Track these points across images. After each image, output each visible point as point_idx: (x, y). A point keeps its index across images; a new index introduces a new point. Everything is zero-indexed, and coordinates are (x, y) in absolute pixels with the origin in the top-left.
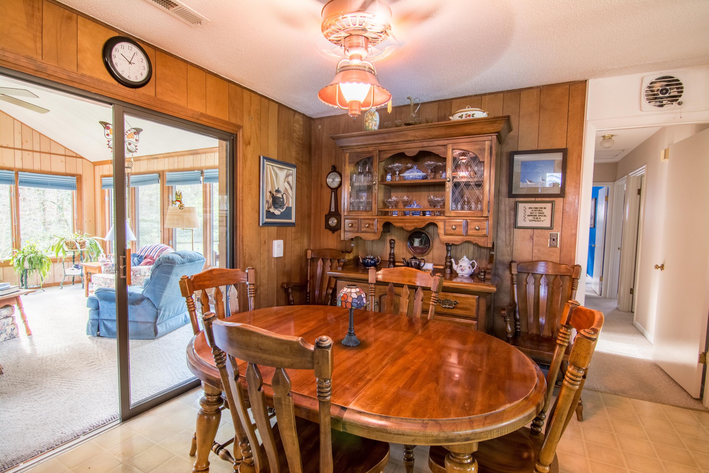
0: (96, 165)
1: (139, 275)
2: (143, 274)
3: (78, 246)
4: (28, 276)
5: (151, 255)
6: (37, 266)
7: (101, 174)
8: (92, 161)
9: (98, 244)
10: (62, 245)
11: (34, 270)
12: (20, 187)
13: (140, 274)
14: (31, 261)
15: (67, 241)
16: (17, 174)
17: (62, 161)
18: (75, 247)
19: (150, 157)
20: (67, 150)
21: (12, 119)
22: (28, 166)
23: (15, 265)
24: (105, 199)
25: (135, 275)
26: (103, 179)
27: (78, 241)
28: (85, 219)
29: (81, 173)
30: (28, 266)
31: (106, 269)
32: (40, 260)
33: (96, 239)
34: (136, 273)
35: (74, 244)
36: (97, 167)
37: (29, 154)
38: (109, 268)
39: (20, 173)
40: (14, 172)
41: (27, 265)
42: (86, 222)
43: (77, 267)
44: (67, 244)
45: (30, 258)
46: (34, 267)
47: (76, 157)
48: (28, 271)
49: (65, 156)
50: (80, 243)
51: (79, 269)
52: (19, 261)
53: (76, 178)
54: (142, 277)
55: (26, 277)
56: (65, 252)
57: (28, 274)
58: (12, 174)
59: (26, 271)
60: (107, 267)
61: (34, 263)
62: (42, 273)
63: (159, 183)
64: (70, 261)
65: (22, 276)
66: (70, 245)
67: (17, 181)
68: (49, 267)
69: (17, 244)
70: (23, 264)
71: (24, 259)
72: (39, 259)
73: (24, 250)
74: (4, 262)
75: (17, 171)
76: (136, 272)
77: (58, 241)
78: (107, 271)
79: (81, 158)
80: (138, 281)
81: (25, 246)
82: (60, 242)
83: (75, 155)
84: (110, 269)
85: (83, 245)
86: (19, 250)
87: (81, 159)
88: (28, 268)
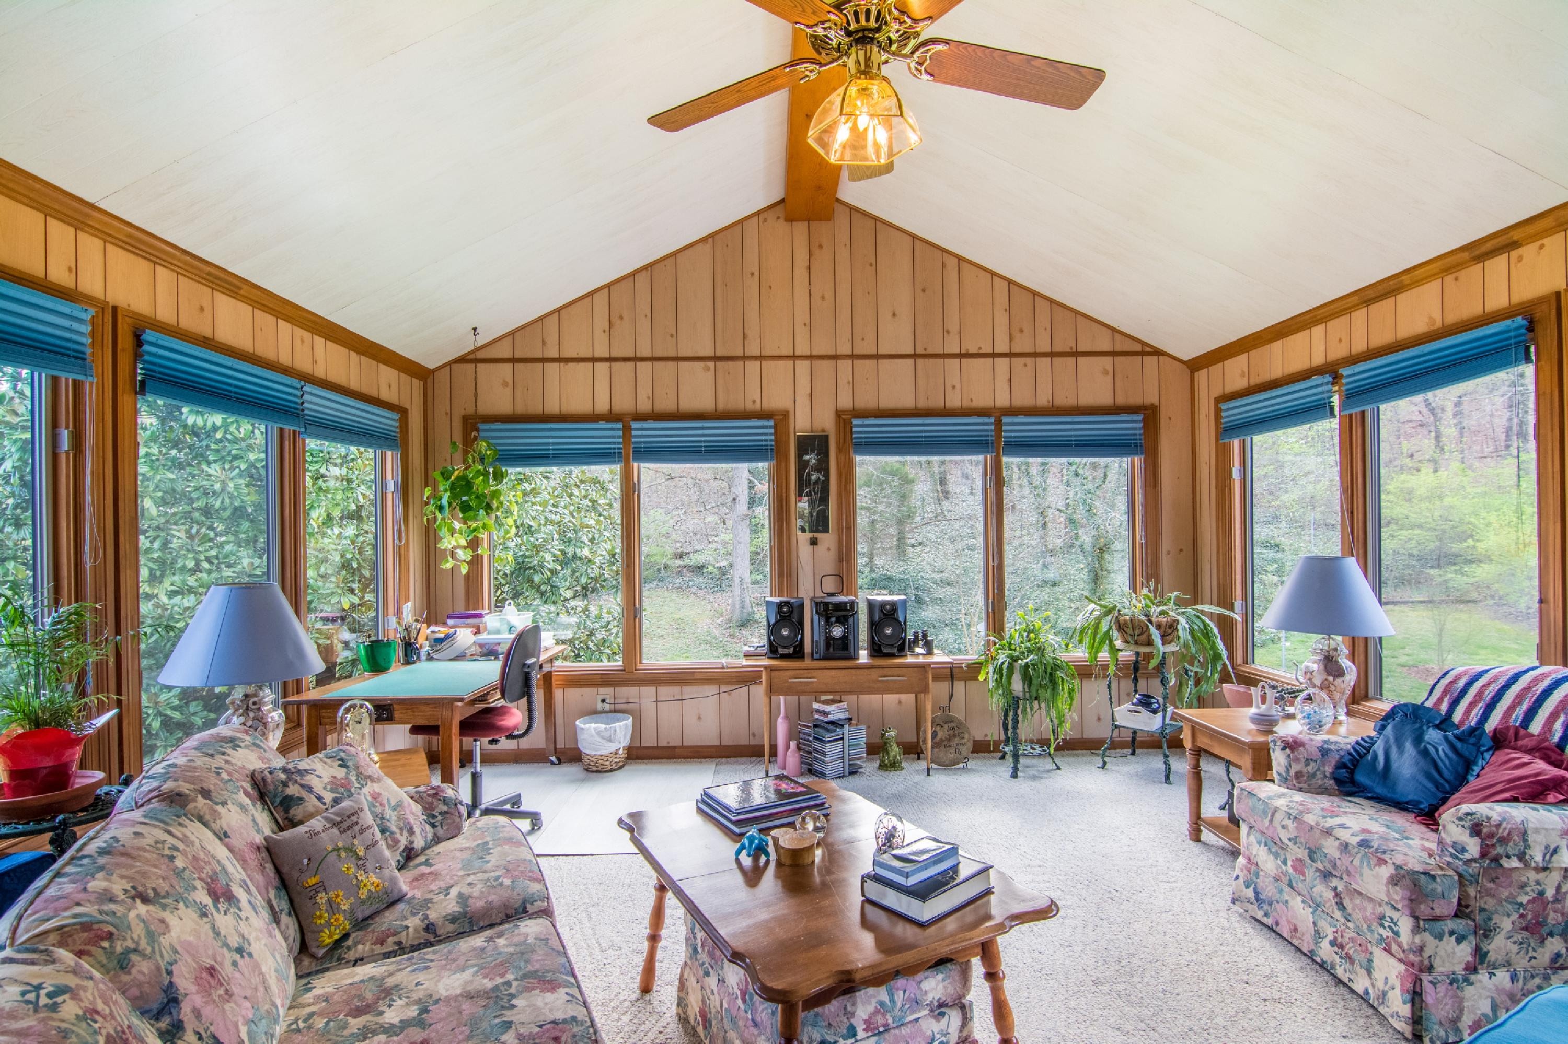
0: (1199, 369)
1: (1515, 863)
2: (1537, 856)
3: (1156, 635)
4: (1020, 718)
5: (1536, 727)
6: (1042, 692)
7: (1217, 392)
8: (1186, 358)
9: (1212, 625)
10: (1107, 633)
11: (1036, 703)
12: (1005, 459)
13: (1521, 857)
14: (1027, 678)
15: (1121, 619)
16: (998, 423)
17: (1106, 372)
18: (1144, 637)
19: (1466, 255)
20: (1117, 336)
21: (989, 275)
22: (1023, 399)
23: (992, 684)
24: (1231, 476)
25: (1496, 859)
26: (1224, 406)
27: (1154, 619)
28: (1166, 544)
29: (1155, 401)
30: (1021, 689)
31: (1296, 767)
32: (1051, 674)
33: (1202, 612)
34: (1499, 850)
35: (1144, 630)
36: (1202, 375)
37: (1025, 365)
38: (1307, 762)
39: (1005, 420)
40: (992, 420)
41: (1017, 685)
42: (1168, 553)
43: (1146, 702)
44: (1121, 627)
45: (1027, 666)
46: (1035, 695)
47: (1142, 353)
48: (1021, 702)
49: (1113, 354)
50: (1159, 627)
51: (1155, 712)
52: (1001, 669)
53: (1140, 417)
54: (1532, 876)
55: (1015, 722)
56: (1114, 651)
57: (1019, 712)
58: (986, 425)
59: (1016, 700)
60: (1297, 760)
61: (1035, 681)
62: (1054, 714)
63: (1528, 360)
64: (1126, 676)
65: (1006, 715)
66: (1130, 631)
67: (999, 444)
68: (1072, 699)
69: (996, 622)
70: (1010, 683)
71: (1011, 668)
72: (1049, 670)
73: (1011, 636)
74: (968, 666)
75: (998, 414)
76: (1504, 841)
77: (1096, 613)
78: (1298, 775)
79: (1157, 352)
80: (1505, 894)
81: (1013, 625)
82: (1099, 620)
83: (1138, 347)
84: (1311, 768)
85: (1169, 631)
86: (1001, 638)
87: (1155, 358)
88: (1021, 695)
